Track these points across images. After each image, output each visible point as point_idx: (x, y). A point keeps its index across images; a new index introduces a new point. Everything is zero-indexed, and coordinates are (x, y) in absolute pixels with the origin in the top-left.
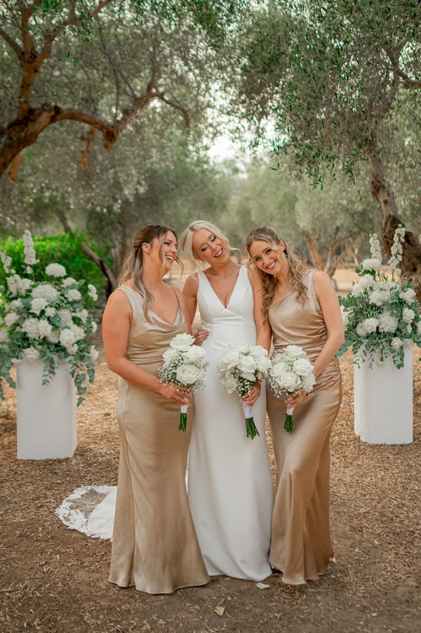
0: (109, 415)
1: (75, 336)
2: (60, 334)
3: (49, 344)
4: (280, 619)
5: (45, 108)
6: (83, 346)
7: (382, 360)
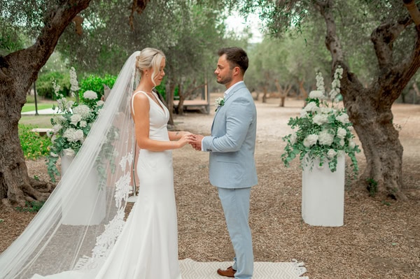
7: (321, 165)
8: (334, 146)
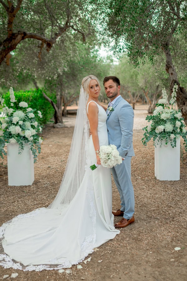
0: (50, 167)
1: (32, 133)
2: (25, 132)
3: (21, 136)
4: (110, 254)
5: (19, 33)
6: (35, 137)
7: (166, 144)
8: (174, 132)
